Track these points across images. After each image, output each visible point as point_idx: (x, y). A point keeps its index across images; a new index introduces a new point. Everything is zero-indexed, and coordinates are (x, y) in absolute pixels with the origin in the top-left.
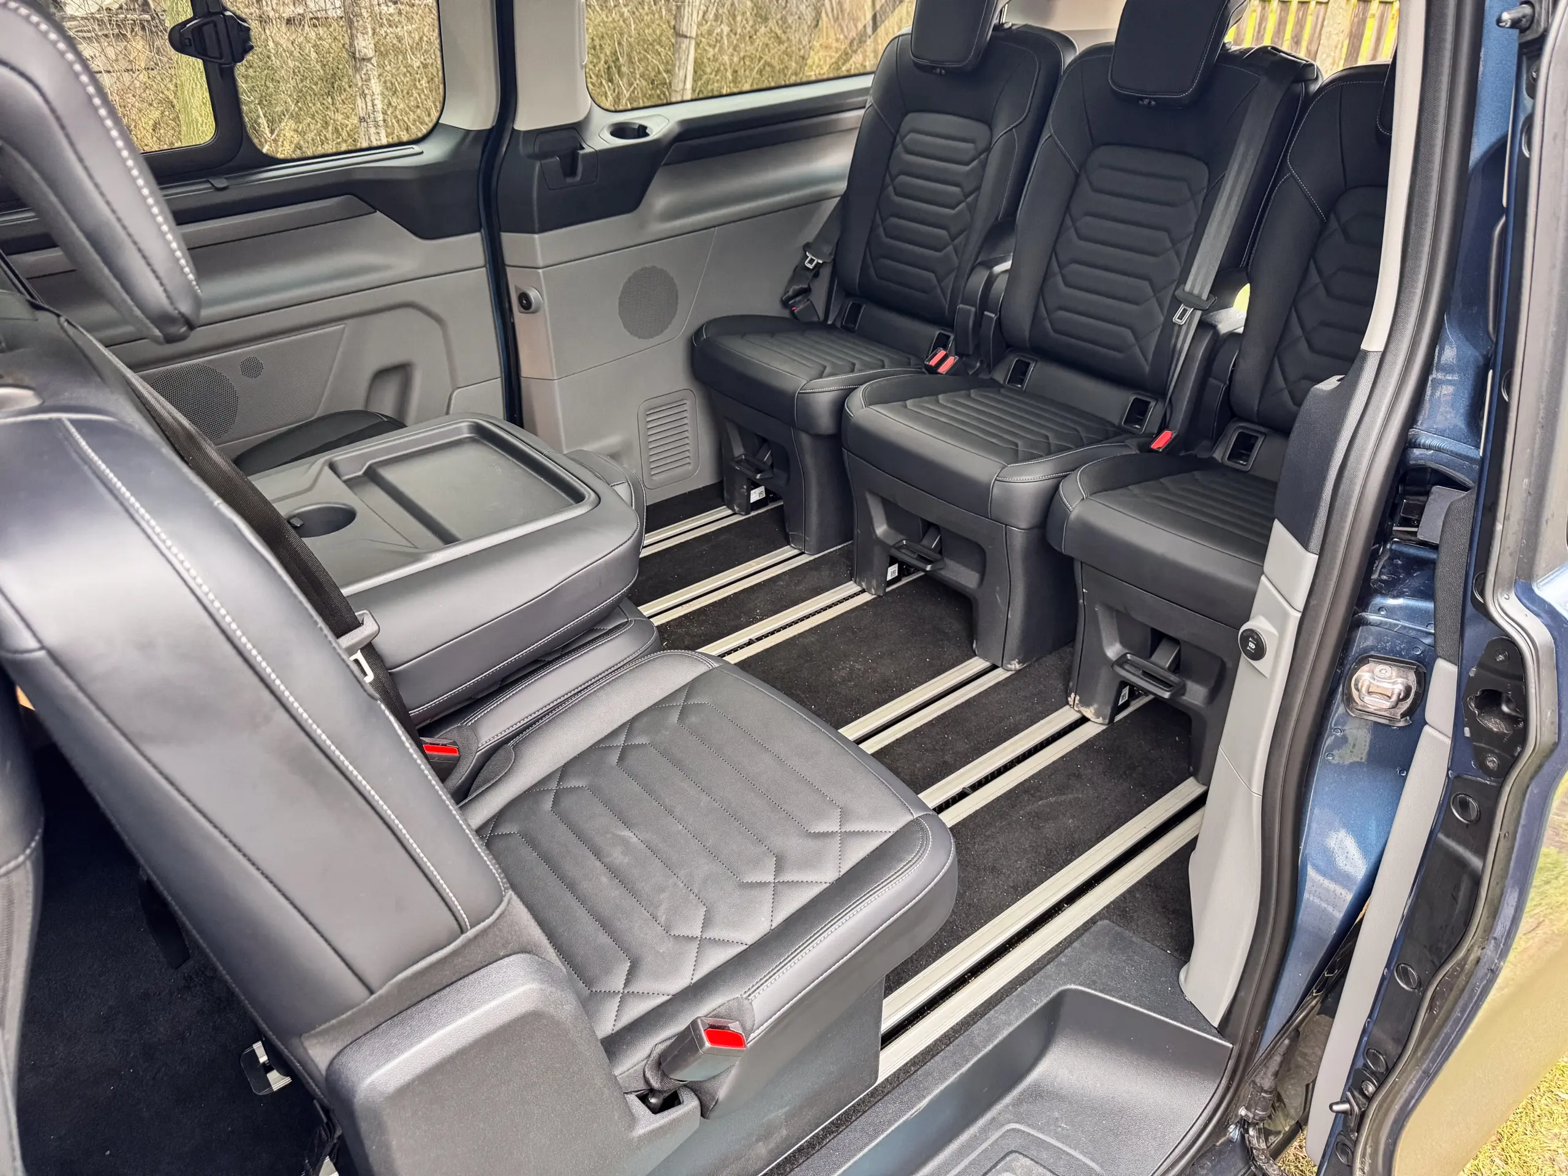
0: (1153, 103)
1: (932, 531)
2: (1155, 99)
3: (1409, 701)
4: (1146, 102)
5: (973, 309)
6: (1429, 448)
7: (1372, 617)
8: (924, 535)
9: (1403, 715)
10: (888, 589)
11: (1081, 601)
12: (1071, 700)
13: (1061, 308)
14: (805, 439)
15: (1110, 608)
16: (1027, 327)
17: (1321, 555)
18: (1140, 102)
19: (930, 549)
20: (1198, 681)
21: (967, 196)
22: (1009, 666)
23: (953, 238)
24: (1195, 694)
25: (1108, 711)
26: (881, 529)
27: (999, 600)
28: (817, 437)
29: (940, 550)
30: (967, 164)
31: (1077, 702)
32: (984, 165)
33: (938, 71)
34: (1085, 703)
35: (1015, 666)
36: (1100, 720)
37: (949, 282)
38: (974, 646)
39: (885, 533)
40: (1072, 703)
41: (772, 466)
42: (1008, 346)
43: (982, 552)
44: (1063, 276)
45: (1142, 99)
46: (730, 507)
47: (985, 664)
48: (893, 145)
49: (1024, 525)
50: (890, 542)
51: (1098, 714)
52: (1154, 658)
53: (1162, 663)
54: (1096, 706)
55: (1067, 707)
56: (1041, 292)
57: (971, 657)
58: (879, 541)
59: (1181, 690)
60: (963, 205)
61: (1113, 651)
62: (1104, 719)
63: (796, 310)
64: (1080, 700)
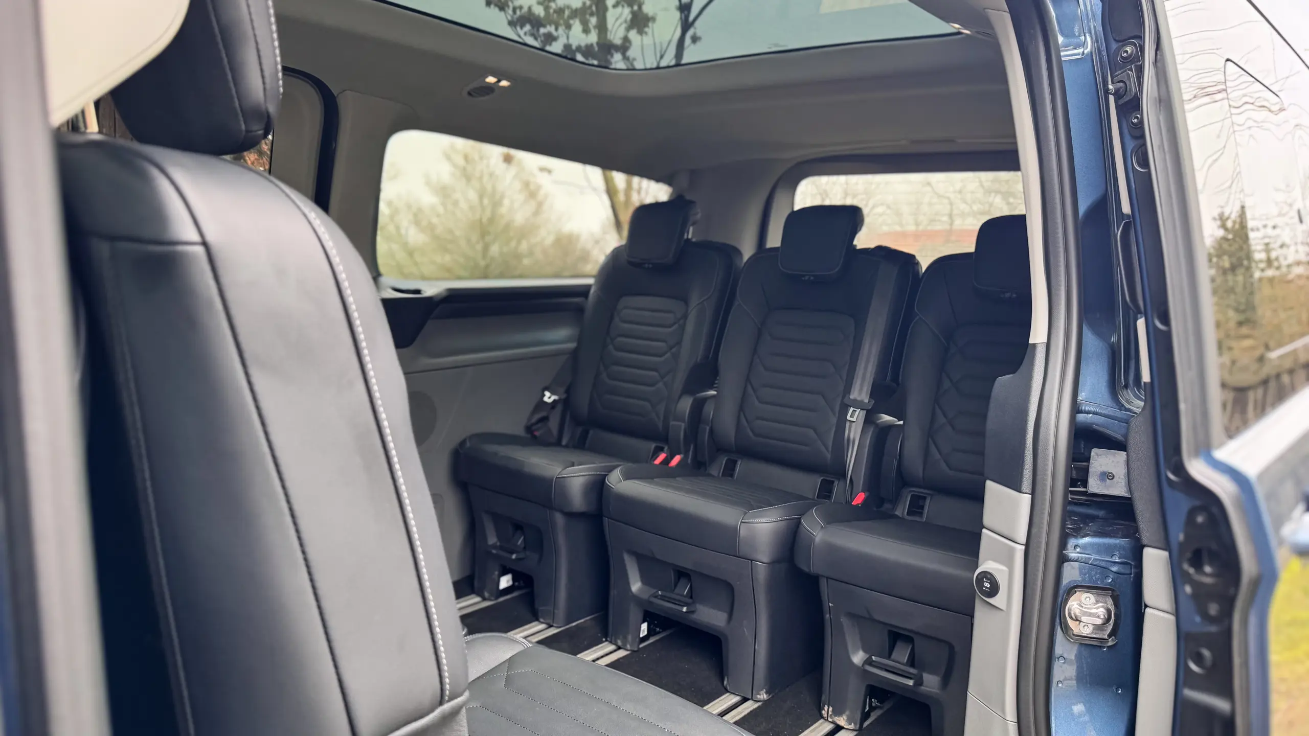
0: (812, 278)
1: (683, 581)
2: (813, 276)
3: (1112, 622)
4: (807, 278)
5: (683, 425)
6: (1088, 412)
7: (1073, 555)
8: (675, 586)
9: (1110, 636)
10: (641, 646)
11: (828, 616)
12: (824, 713)
13: (758, 418)
14: (559, 519)
15: (852, 616)
16: (732, 433)
17: (1033, 493)
18: (803, 278)
19: (682, 595)
20: (932, 672)
21: (671, 348)
22: (759, 696)
23: (662, 377)
24: (931, 683)
25: (858, 716)
26: (636, 586)
27: (746, 633)
28: (571, 515)
29: (691, 595)
30: (670, 326)
31: (830, 713)
32: (683, 328)
33: (646, 266)
34: (838, 712)
35: (763, 696)
36: (852, 726)
37: (661, 408)
38: (725, 683)
39: (640, 590)
40: (825, 715)
41: (525, 548)
42: (718, 450)
43: (729, 588)
44: (757, 398)
45: (804, 276)
46: (480, 594)
47: (735, 699)
48: (612, 318)
49: (766, 560)
50: (645, 596)
51: (849, 721)
52: (894, 656)
53: (900, 660)
54: (847, 713)
55: (822, 721)
56: (741, 409)
57: (724, 694)
58: (635, 598)
59: (919, 682)
60: (668, 355)
61: (858, 658)
62: (855, 724)
63: (537, 434)
64: (833, 711)
